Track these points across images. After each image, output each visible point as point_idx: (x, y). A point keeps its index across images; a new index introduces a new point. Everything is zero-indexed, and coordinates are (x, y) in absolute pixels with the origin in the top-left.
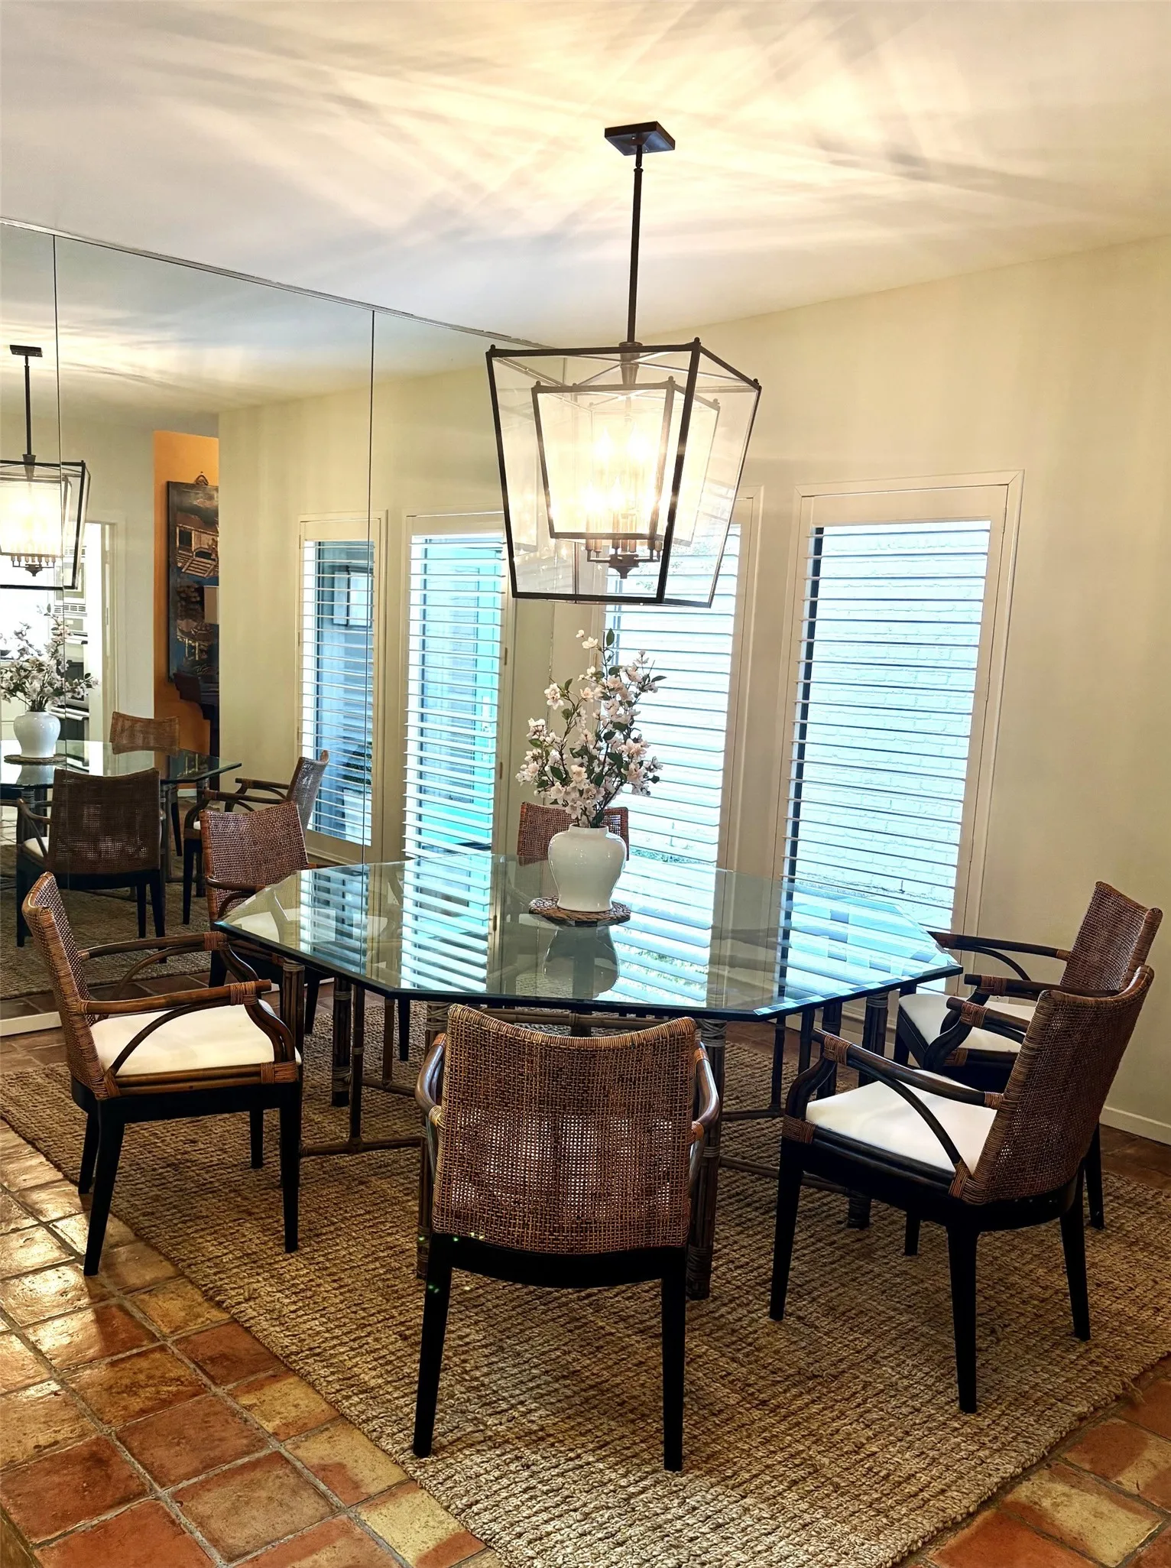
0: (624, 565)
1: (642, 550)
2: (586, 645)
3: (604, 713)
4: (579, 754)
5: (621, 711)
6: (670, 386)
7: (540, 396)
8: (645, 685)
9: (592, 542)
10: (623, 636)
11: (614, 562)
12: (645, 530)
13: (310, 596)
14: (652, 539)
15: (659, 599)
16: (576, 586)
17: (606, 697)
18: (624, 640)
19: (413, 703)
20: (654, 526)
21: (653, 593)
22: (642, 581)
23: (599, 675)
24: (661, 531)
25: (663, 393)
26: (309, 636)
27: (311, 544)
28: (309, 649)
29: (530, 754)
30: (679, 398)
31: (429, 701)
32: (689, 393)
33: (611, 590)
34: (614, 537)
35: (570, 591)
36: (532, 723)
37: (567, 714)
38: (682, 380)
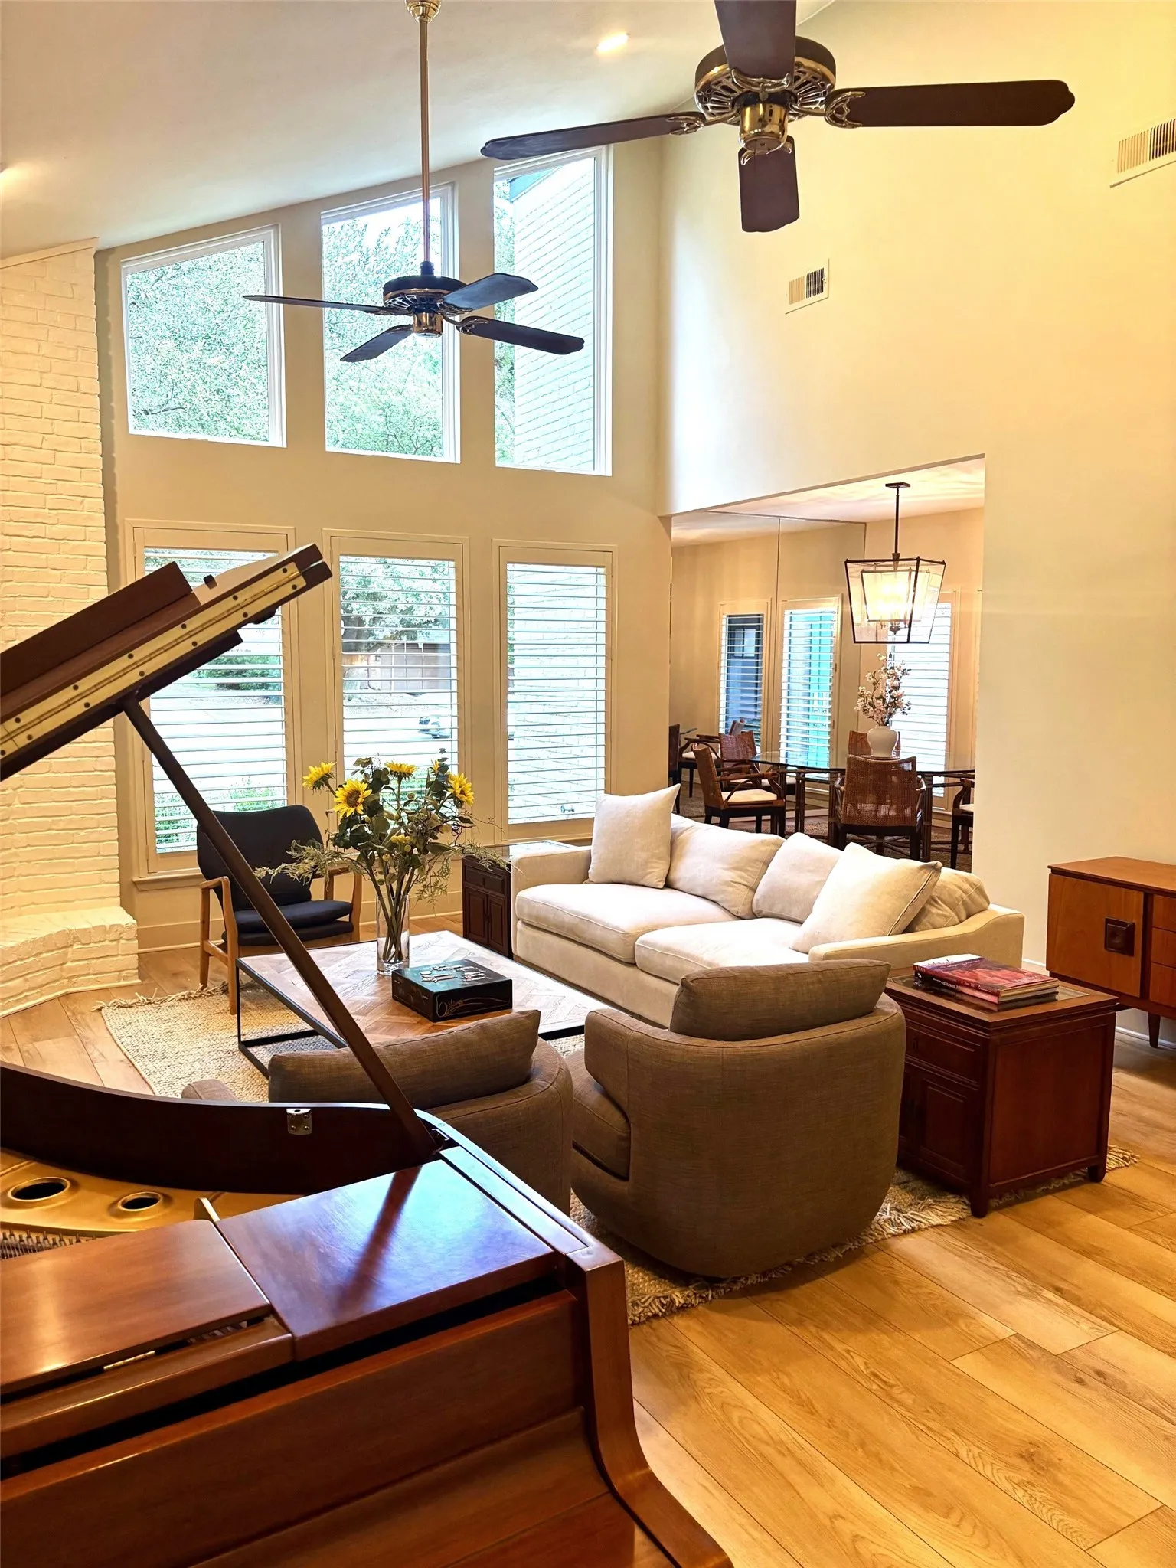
0: (895, 630)
1: (902, 624)
2: (881, 659)
3: (888, 683)
4: (879, 699)
5: (895, 682)
6: (910, 571)
7: (848, 564)
8: (904, 673)
9: (883, 623)
10: (896, 655)
11: (891, 629)
12: (903, 619)
13: (724, 643)
14: (905, 621)
15: (908, 642)
16: (877, 639)
17: (889, 678)
18: (898, 657)
19: (784, 694)
20: (906, 618)
21: (906, 640)
22: (902, 636)
23: (886, 670)
24: (908, 618)
25: (907, 573)
26: (724, 663)
27: (725, 616)
28: (724, 670)
29: (859, 700)
30: (914, 574)
31: (792, 692)
32: (917, 571)
33: (890, 640)
34: (891, 621)
35: (874, 640)
36: (860, 688)
37: (874, 684)
38: (914, 568)
